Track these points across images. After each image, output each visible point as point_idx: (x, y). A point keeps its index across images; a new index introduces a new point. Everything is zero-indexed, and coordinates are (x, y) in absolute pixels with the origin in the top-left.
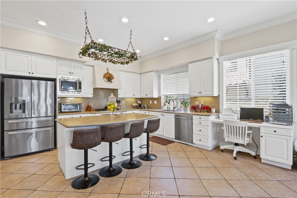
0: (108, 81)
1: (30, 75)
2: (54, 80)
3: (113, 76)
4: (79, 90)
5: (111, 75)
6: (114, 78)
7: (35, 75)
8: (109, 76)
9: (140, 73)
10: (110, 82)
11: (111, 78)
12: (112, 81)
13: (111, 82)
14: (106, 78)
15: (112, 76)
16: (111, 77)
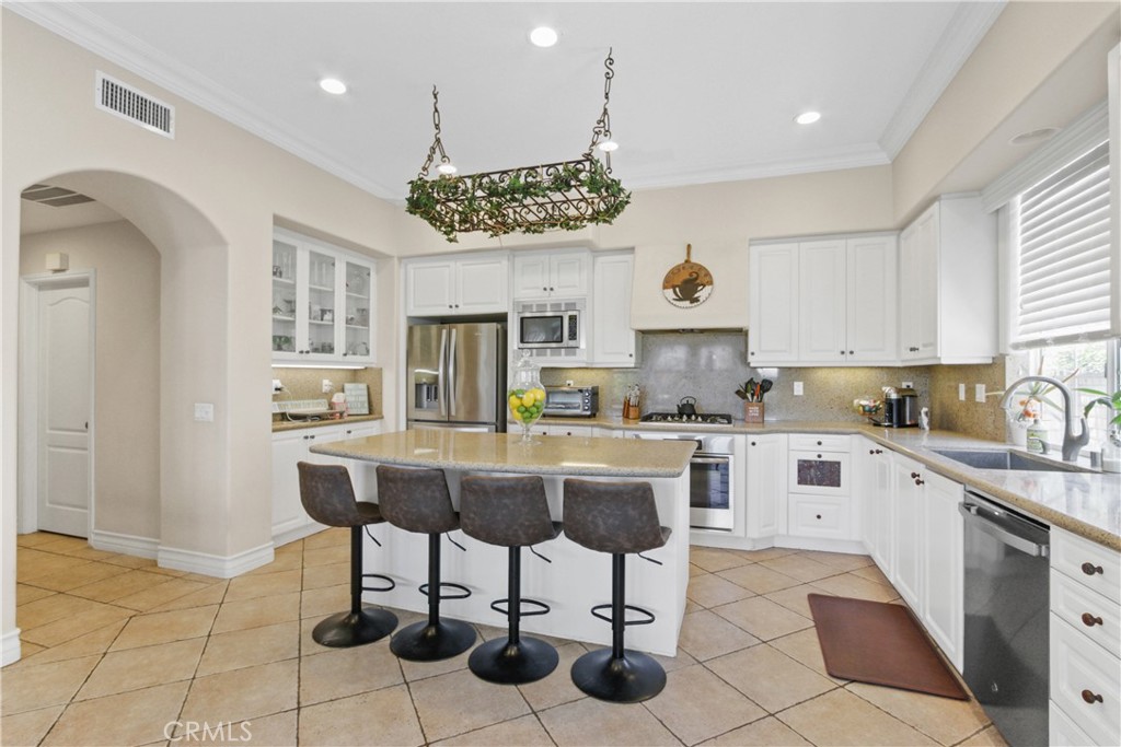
0: (680, 300)
1: (454, 312)
2: (501, 319)
3: (708, 274)
4: (572, 343)
5: (701, 268)
6: (711, 283)
7: (464, 310)
8: (691, 275)
9: (890, 224)
10: (687, 303)
11: (698, 281)
12: (696, 296)
13: (697, 300)
14: (674, 287)
15: (702, 274)
16: (696, 279)
